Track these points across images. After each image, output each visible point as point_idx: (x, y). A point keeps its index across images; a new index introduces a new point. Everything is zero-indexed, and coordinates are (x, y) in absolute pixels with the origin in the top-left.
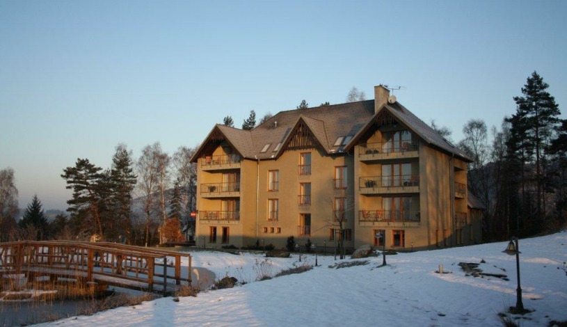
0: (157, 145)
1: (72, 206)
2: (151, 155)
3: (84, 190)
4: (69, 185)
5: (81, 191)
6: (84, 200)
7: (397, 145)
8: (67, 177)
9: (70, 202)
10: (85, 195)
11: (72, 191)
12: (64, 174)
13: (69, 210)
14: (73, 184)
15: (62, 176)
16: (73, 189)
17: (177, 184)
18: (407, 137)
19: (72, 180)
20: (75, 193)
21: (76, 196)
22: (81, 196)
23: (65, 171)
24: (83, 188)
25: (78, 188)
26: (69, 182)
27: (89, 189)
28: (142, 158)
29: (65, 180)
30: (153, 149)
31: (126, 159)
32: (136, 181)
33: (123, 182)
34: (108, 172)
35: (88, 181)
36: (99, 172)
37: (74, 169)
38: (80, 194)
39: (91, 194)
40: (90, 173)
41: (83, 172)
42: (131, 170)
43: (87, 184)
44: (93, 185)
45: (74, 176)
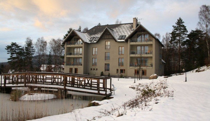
0: (42, 38)
1: (9, 60)
2: (40, 42)
3: (15, 54)
4: (8, 52)
5: (13, 55)
6: (14, 58)
7: (143, 39)
8: (7, 49)
9: (9, 59)
10: (15, 56)
11: (10, 55)
12: (6, 48)
13: (9, 62)
14: (10, 52)
15: (5, 49)
16: (10, 54)
17: (50, 53)
18: (147, 37)
19: (10, 50)
20: (11, 55)
21: (11, 56)
22: (13, 57)
23: (7, 47)
24: (14, 54)
25: (12, 54)
26: (8, 51)
27: (16, 54)
28: (37, 43)
29: (7, 51)
30: (41, 39)
31: (31, 43)
32: (35, 51)
33: (30, 51)
34: (23, 48)
35: (16, 51)
36: (20, 48)
37: (10, 46)
38: (13, 56)
39: (17, 56)
40: (16, 48)
41: (14, 47)
42: (33, 47)
43: (16, 52)
44: (18, 52)
45: (10, 49)
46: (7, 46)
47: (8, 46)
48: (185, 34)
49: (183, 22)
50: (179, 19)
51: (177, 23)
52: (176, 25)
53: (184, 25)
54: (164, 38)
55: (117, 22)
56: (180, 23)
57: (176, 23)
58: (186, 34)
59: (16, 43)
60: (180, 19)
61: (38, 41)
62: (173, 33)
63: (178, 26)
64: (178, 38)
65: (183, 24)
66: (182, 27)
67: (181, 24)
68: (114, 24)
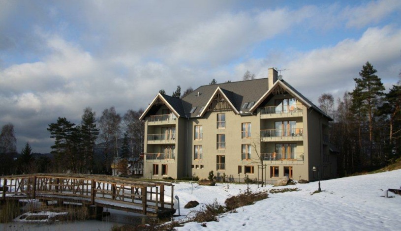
0: (112, 109)
1: (54, 150)
2: (109, 116)
3: (63, 139)
6: (62, 146)
8: (51, 130)
9: (53, 147)
10: (63, 142)
12: (49, 128)
13: (52, 152)
14: (55, 135)
16: (55, 138)
17: (126, 135)
19: (54, 132)
20: (56, 141)
21: (57, 143)
22: (60, 143)
23: (50, 126)
24: (61, 138)
25: (58, 138)
26: (52, 134)
27: (66, 138)
28: (102, 118)
29: (49, 132)
30: (109, 112)
31: (92, 118)
32: (98, 133)
33: (90, 133)
34: (79, 127)
35: (66, 133)
36: (73, 127)
37: (56, 124)
38: (60, 141)
39: (67, 142)
40: (67, 127)
41: (62, 127)
42: (95, 126)
43: (65, 135)
44: (69, 136)
45: (56, 129)
46: (50, 124)
47: (52, 124)
48: (380, 93)
49: (375, 71)
50: (365, 65)
51: (361, 72)
52: (361, 78)
53: (377, 77)
54: (342, 103)
55: (247, 76)
56: (369, 72)
57: (360, 74)
58: (382, 94)
59: (65, 119)
60: (368, 64)
61: (104, 114)
62: (356, 94)
63: (364, 78)
64: (366, 102)
65: (375, 74)
66: (373, 80)
67: (372, 75)
68: (242, 80)
